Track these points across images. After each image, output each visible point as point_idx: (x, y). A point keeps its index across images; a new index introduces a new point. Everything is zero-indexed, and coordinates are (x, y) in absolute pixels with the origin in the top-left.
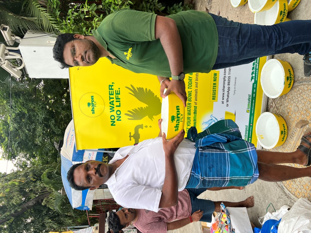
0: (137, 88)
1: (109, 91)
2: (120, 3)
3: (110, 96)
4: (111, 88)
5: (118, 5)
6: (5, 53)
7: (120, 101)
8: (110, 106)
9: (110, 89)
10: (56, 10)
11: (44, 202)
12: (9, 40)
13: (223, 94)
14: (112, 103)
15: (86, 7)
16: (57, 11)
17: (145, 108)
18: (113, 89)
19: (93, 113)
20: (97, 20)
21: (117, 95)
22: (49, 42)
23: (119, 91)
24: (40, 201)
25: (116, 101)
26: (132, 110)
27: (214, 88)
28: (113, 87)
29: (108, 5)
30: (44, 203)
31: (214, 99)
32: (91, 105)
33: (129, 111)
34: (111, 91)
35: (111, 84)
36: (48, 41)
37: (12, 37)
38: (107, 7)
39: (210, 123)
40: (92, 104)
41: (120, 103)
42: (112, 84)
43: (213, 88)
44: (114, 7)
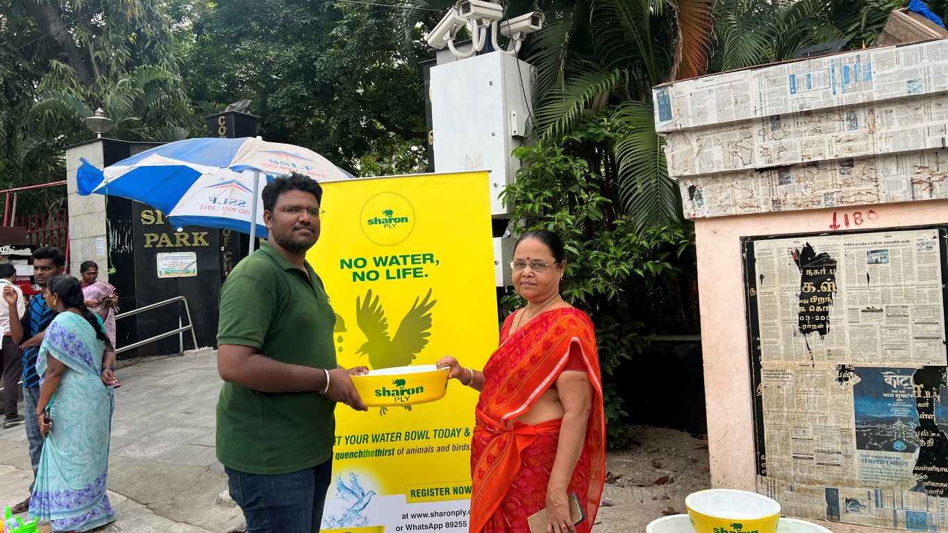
0: (431, 314)
1: (420, 255)
2: (608, 271)
3: (409, 256)
4: (428, 259)
5: (604, 264)
6: (484, 21)
7: (399, 277)
8: (387, 258)
9: (424, 255)
10: (583, 132)
11: (62, 65)
12: (513, 27)
13: (426, 515)
14: (394, 261)
15: (594, 199)
16: (581, 134)
17: (387, 333)
18: (424, 262)
19: (370, 222)
20: (569, 221)
21: (412, 271)
22: (514, 115)
23: (422, 276)
24: (61, 54)
25: (398, 271)
26: (381, 306)
27: (439, 491)
28: (428, 262)
29: (603, 244)
30: (57, 65)
31: (413, 493)
32: (387, 217)
33: (377, 298)
34: (420, 259)
35: (435, 259)
36: (515, 112)
37: (518, 35)
38: (599, 243)
39: (355, 491)
40: (390, 218)
41: (394, 278)
42: (435, 262)
43: (437, 489)
44: (600, 259)
